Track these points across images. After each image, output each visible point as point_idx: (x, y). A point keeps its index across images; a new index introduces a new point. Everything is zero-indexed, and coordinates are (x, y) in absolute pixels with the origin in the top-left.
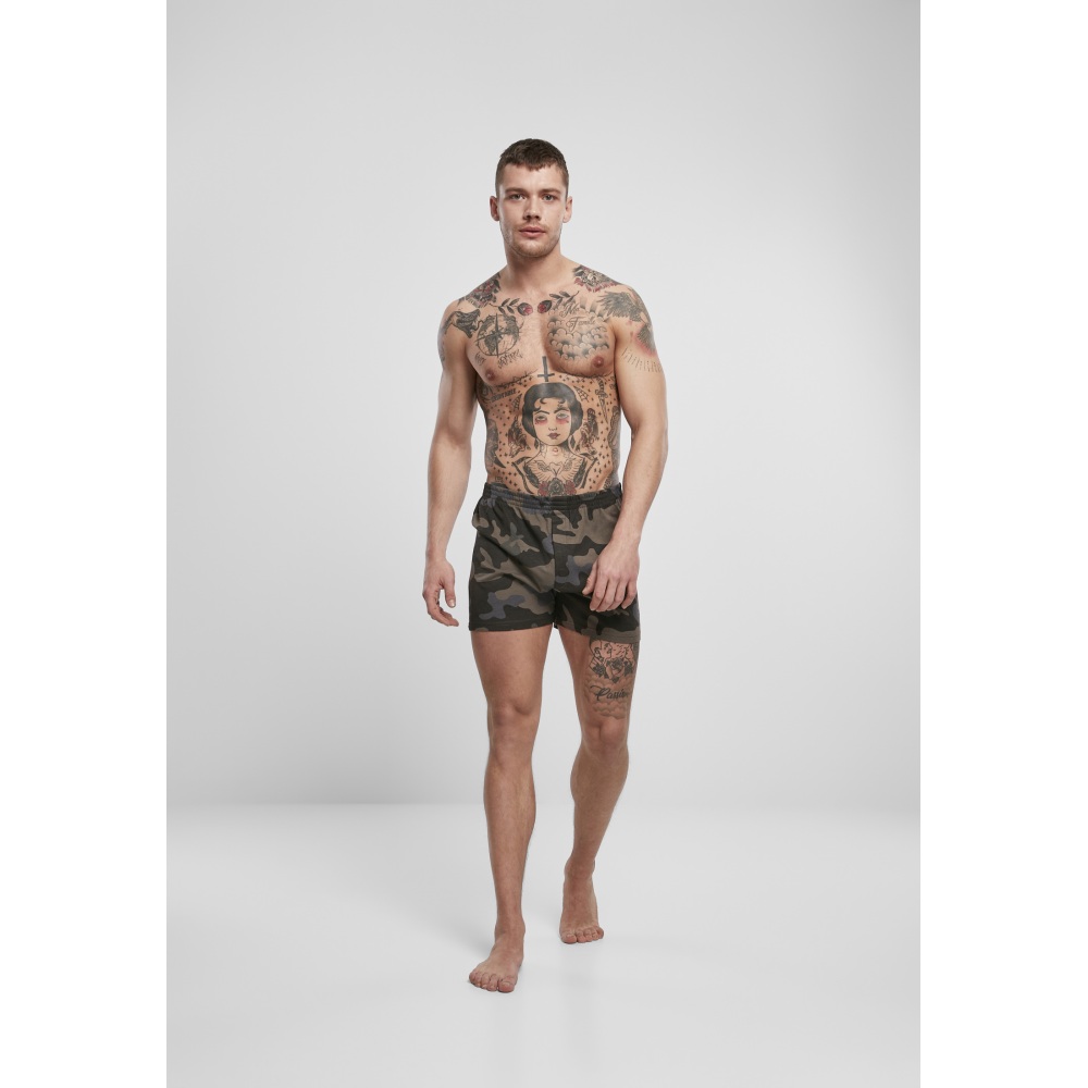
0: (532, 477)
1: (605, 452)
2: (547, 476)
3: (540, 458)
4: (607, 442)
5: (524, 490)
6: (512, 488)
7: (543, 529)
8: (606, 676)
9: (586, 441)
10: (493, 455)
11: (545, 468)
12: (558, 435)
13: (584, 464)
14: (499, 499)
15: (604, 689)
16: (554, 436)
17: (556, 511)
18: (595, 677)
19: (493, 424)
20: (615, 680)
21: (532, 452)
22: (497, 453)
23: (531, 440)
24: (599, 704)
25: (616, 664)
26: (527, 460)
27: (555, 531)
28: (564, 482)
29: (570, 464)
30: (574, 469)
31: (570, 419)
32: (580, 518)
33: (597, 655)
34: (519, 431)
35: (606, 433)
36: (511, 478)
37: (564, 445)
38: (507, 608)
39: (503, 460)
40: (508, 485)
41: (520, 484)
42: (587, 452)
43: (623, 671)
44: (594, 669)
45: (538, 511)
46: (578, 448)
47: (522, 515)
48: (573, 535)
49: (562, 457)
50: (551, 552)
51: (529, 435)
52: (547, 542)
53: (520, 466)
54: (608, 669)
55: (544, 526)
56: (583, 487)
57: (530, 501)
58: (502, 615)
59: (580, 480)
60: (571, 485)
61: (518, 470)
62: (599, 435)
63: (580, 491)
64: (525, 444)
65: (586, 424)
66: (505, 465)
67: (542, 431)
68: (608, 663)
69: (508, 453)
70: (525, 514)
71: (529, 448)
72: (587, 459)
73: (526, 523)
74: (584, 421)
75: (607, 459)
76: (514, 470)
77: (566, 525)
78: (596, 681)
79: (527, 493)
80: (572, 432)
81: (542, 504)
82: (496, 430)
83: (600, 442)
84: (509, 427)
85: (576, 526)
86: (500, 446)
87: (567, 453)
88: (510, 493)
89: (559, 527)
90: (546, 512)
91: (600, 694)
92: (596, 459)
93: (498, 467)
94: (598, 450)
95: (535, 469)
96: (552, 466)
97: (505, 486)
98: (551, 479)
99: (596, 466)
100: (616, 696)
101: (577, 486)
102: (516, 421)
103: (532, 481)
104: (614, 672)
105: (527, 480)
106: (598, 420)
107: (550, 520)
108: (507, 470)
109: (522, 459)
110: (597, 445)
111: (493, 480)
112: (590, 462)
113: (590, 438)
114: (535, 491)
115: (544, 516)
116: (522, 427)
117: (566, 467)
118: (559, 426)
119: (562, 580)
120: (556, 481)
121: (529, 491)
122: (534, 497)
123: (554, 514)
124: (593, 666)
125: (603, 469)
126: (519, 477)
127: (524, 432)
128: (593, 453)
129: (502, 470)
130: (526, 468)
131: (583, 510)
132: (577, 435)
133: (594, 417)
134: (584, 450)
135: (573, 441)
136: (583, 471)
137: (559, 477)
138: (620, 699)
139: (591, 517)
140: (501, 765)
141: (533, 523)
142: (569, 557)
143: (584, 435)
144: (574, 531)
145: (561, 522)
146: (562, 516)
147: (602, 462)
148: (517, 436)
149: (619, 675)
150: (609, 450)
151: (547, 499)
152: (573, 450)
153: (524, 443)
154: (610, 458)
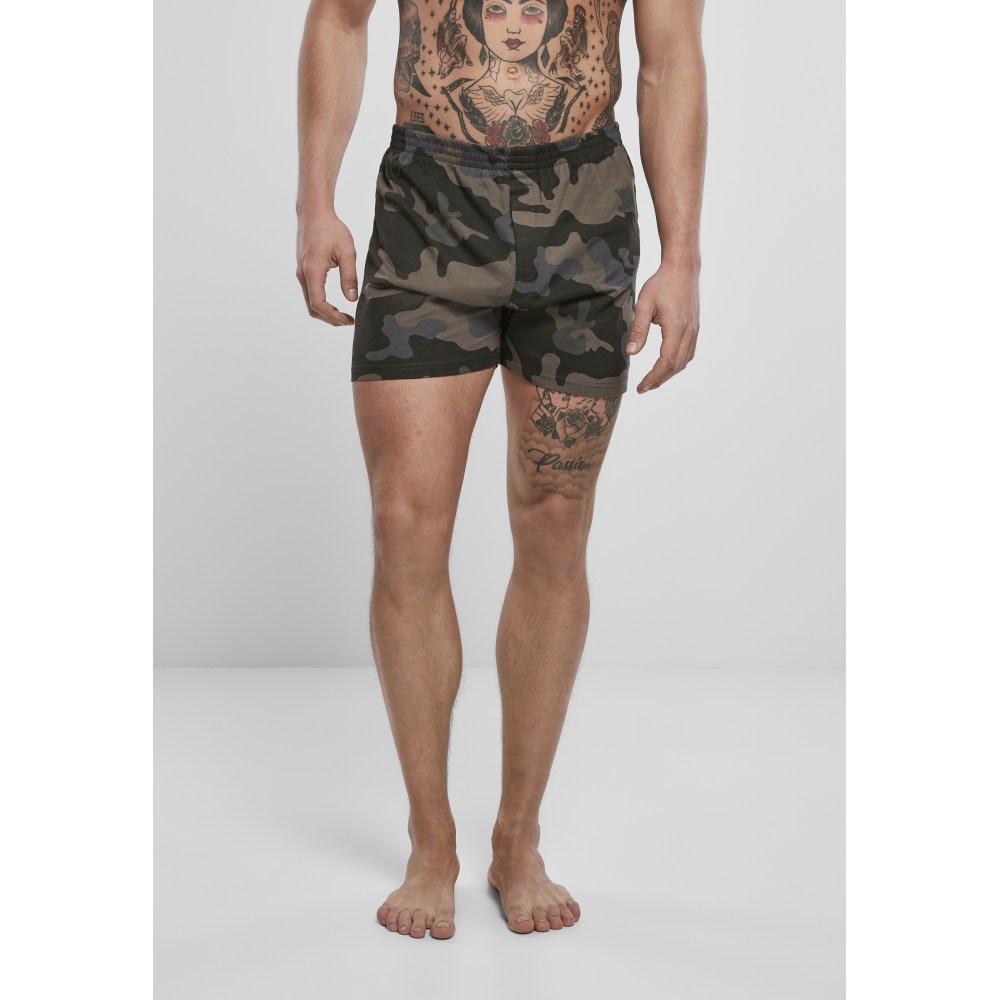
0: (475, 115)
1: (598, 77)
2: (501, 113)
3: (487, 82)
4: (601, 64)
5: (461, 137)
6: (440, 132)
7: (495, 204)
8: (555, 436)
9: (569, 57)
10: (411, 70)
11: (498, 100)
12: (520, 43)
13: (563, 95)
14: (419, 152)
15: (550, 455)
16: (513, 44)
17: (516, 173)
18: (538, 435)
19: (413, 10)
20: (569, 442)
21: (476, 71)
22: (418, 67)
23: (473, 47)
24: (539, 477)
25: (573, 418)
26: (466, 85)
27: (516, 206)
28: (530, 123)
29: (540, 92)
30: (547, 100)
31: (545, 18)
32: (557, 181)
33: (546, 402)
34: (456, 29)
35: (600, 50)
36: (439, 114)
37: (530, 61)
38: (415, 341)
39: (427, 82)
40: (434, 127)
41: (452, 125)
42: (568, 75)
43: (583, 431)
44: (538, 423)
45: (485, 171)
46: (553, 68)
47: (458, 178)
48: (545, 210)
49: (526, 81)
50: (511, 239)
51: (471, 38)
52: (502, 224)
53: (455, 95)
54: (559, 426)
55: (496, 196)
56: (562, 130)
57: (473, 155)
58: (406, 352)
59: (557, 119)
60: (541, 128)
61: (451, 102)
62: (589, 51)
63: (555, 137)
64: (464, 55)
65: (569, 30)
66: (430, 90)
67: (495, 32)
68: (562, 416)
69: (436, 69)
70: (463, 177)
71: (469, 63)
72: (567, 87)
73: (466, 192)
74: (566, 25)
75: (601, 89)
76: (443, 101)
77: (533, 196)
78: (538, 442)
79: (466, 141)
80: (545, 40)
81: (493, 161)
82: (418, 23)
83: (592, 62)
84: (440, 17)
85: (550, 196)
86: (424, 55)
87: (534, 75)
88: (439, 142)
89: (523, 199)
90: (500, 173)
91: (541, 462)
92: (583, 88)
93: (417, 94)
94: (588, 74)
95: (480, 102)
96: (509, 96)
97: (428, 130)
98: (506, 118)
99: (582, 96)
100: (569, 467)
101: (551, 129)
102: (452, 9)
103: (474, 122)
104: (570, 430)
105: (467, 121)
106: (589, 27)
107: (506, 188)
108: (432, 102)
109: (458, 83)
110: (584, 66)
111: (407, 118)
112: (572, 92)
113: (574, 55)
114: (480, 138)
115: (497, 180)
116: (461, 22)
117: (533, 98)
118: (525, 27)
119: (524, 288)
120: (516, 121)
121: (468, 137)
122: (478, 148)
123: (513, 178)
124: (536, 418)
125: (593, 103)
126: (452, 113)
127: (465, 31)
128: (579, 78)
129: (424, 99)
130: (464, 98)
131: (562, 169)
132: (554, 46)
133: (583, 21)
134: (562, 72)
135: (546, 56)
136: (561, 105)
137: (520, 113)
138: (576, 472)
139: (574, 179)
140: (394, 599)
141: (477, 192)
142: (540, 248)
143: (564, 48)
144: (547, 203)
145: (525, 190)
146: (527, 181)
147: (593, 92)
148: (452, 38)
149: (576, 436)
150: (606, 76)
151: (502, 151)
152: (545, 71)
153: (461, 51)
154: (607, 88)
